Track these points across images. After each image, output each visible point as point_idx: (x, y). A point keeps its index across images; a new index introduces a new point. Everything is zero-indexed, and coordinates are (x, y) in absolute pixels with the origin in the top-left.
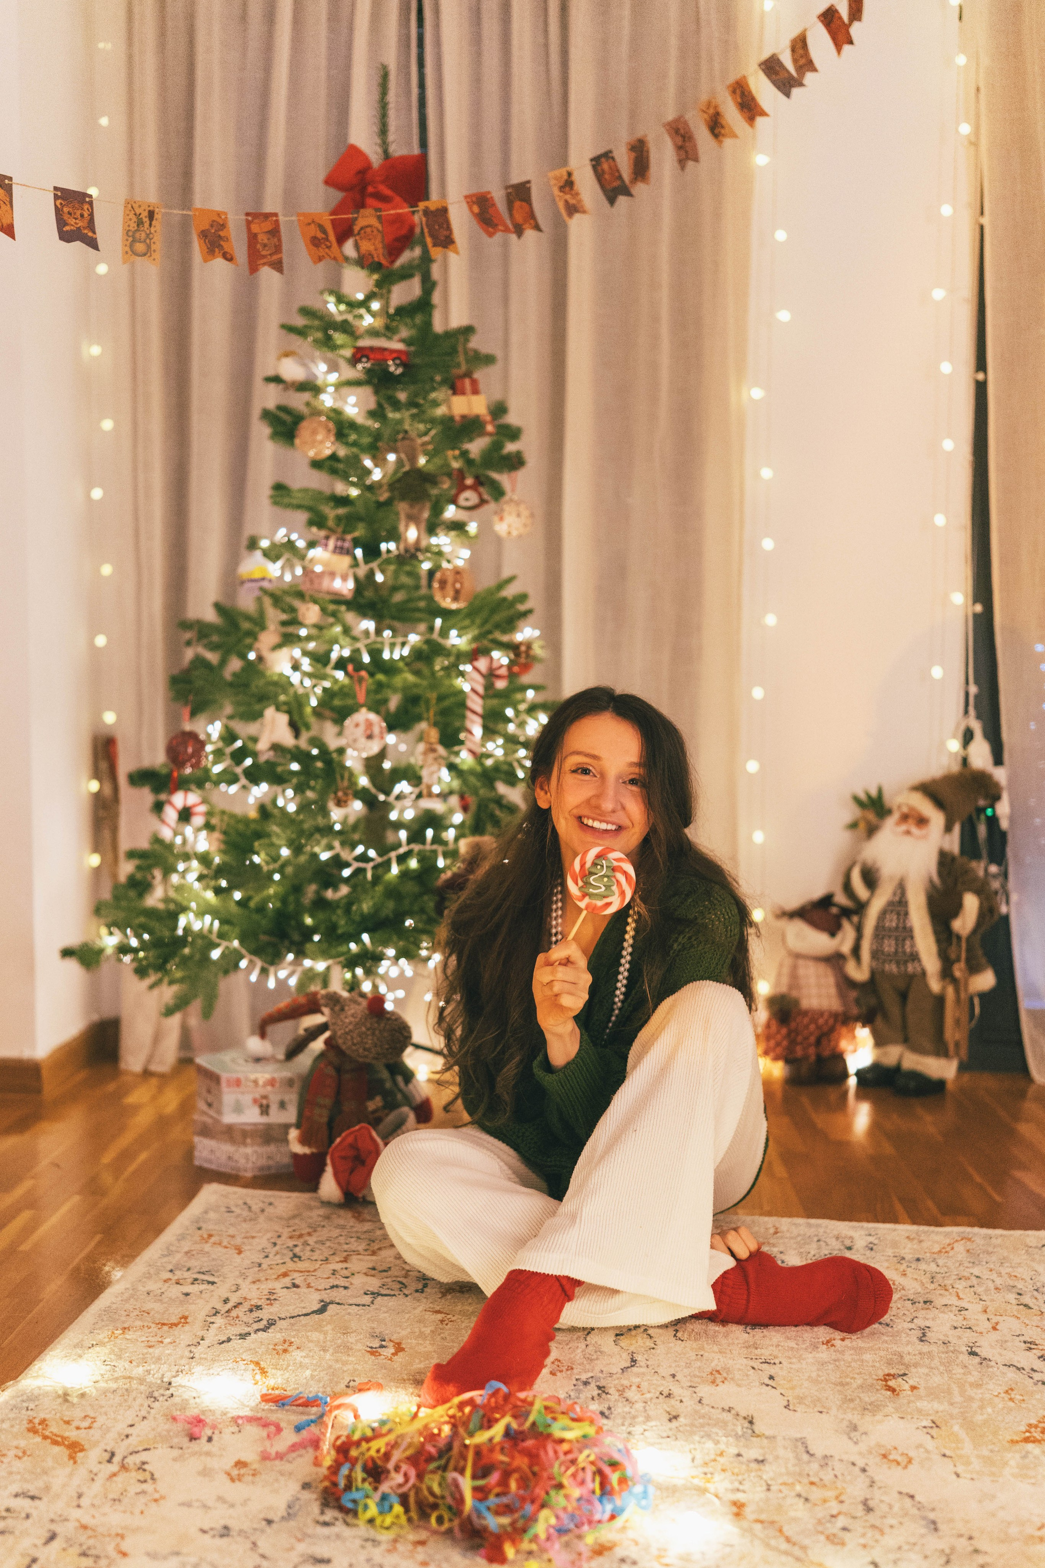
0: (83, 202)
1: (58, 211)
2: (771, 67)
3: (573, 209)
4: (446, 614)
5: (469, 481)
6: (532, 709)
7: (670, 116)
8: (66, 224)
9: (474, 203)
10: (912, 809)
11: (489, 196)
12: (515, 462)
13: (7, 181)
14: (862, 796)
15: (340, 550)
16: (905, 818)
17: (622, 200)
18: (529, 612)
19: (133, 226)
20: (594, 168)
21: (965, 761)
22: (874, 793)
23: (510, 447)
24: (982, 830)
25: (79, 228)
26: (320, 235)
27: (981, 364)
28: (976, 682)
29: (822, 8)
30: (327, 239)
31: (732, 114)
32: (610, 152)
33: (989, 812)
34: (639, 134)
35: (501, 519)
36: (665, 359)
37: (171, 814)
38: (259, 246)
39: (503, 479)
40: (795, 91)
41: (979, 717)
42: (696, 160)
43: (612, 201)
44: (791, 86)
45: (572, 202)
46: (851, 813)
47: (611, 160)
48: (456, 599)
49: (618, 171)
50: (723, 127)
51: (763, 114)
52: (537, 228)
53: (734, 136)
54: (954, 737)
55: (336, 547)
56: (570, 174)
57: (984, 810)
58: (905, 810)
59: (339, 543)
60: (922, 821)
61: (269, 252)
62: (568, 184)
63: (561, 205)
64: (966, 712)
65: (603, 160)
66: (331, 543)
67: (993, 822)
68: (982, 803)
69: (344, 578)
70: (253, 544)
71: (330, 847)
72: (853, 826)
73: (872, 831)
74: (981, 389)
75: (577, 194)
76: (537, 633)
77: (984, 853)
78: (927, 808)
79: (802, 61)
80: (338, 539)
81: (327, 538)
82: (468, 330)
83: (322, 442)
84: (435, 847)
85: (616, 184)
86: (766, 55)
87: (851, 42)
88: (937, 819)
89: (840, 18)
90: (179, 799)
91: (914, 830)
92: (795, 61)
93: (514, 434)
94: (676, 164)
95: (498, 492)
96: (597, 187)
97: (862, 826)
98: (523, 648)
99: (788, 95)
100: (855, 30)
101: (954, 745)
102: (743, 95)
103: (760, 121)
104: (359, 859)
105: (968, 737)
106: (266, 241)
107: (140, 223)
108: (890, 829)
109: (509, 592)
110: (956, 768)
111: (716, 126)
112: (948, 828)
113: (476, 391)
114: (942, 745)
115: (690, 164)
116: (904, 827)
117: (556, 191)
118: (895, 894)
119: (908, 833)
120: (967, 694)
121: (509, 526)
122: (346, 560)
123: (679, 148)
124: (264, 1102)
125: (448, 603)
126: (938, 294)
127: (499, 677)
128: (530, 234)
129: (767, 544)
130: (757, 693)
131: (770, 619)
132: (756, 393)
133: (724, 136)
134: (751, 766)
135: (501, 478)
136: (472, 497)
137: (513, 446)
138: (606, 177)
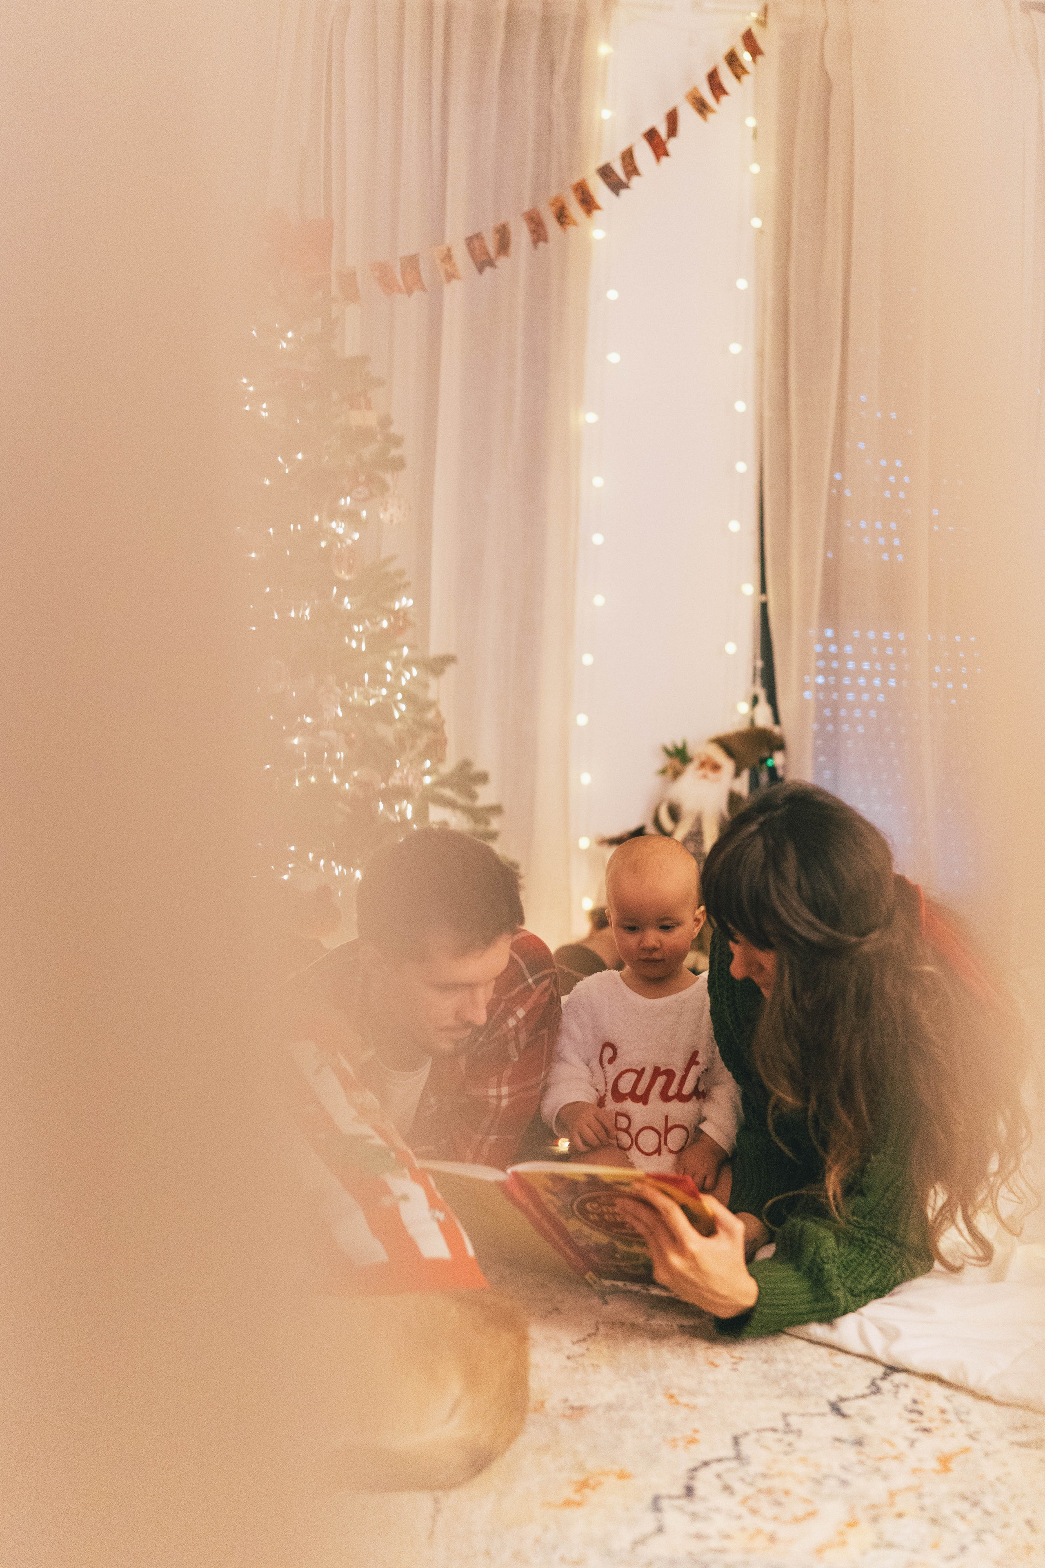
2: (606, 172)
3: (451, 276)
4: (340, 583)
5: (362, 478)
6: (407, 664)
7: (526, 207)
9: (376, 269)
10: (709, 758)
11: (388, 265)
12: (398, 465)
14: (670, 748)
16: (703, 764)
17: (488, 270)
18: (407, 585)
20: (468, 245)
21: (752, 722)
22: (680, 745)
23: (394, 452)
24: (766, 777)
29: (646, 128)
31: (575, 209)
32: (480, 233)
33: (770, 762)
34: (503, 220)
35: (386, 510)
39: (388, 478)
40: (624, 192)
41: (763, 685)
42: (546, 240)
43: (481, 271)
45: (450, 270)
46: (661, 761)
47: (481, 240)
48: (349, 571)
49: (485, 248)
50: (566, 217)
51: (599, 208)
52: (423, 289)
53: (575, 224)
54: (745, 700)
56: (449, 250)
57: (765, 761)
58: (703, 758)
60: (716, 767)
62: (448, 257)
63: (442, 273)
64: (754, 682)
65: (475, 239)
67: (773, 770)
68: (764, 754)
72: (663, 772)
73: (677, 774)
75: (454, 265)
76: (411, 602)
78: (720, 756)
79: (630, 168)
82: (364, 359)
85: (485, 257)
86: (601, 163)
87: (667, 154)
88: (728, 766)
89: (659, 136)
91: (711, 774)
92: (625, 167)
93: (397, 441)
94: (531, 245)
95: (384, 488)
96: (470, 259)
97: (670, 772)
98: (401, 613)
99: (617, 194)
100: (672, 145)
101: (744, 708)
102: (583, 193)
103: (596, 213)
105: (755, 701)
108: (691, 773)
109: (392, 568)
110: (745, 725)
111: (562, 216)
112: (737, 774)
113: (369, 407)
114: (735, 707)
115: (541, 245)
116: (701, 772)
117: (438, 261)
118: (693, 826)
119: (705, 777)
120: (755, 668)
121: (392, 515)
123: (533, 232)
125: (345, 576)
128: (417, 293)
129: (598, 539)
130: (588, 659)
131: (599, 600)
132: (591, 418)
133: (568, 224)
134: (582, 720)
135: (385, 476)
136: (363, 491)
137: (396, 452)
138: (477, 252)
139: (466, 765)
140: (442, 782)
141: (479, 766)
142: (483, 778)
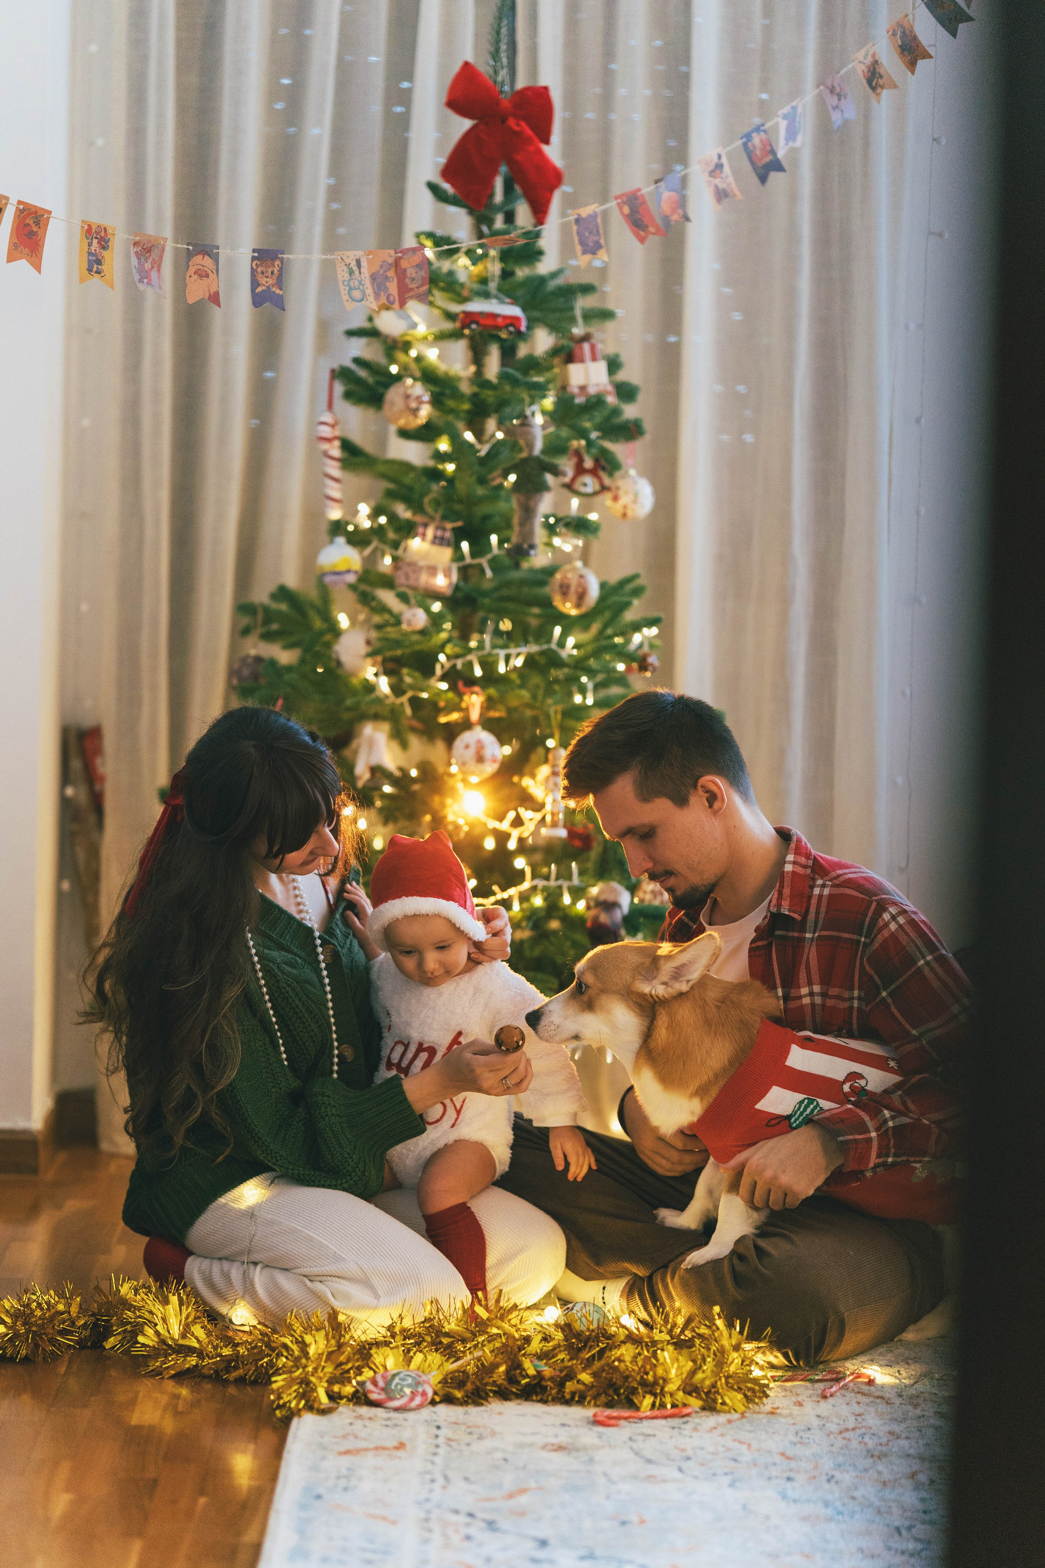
0: (276, 259)
1: (253, 271)
4: (567, 621)
8: (259, 285)
9: (624, 203)
11: (639, 193)
13: (215, 251)
15: (438, 541)
25: (268, 287)
38: (407, 280)
43: (763, 179)
44: (958, 22)
47: (762, 133)
51: (925, 55)
53: (892, 85)
55: (435, 537)
59: (439, 533)
61: (416, 286)
65: (754, 135)
66: (430, 532)
69: (446, 571)
80: (437, 528)
81: (426, 526)
84: (560, 882)
85: (769, 160)
96: (748, 168)
99: (954, 32)
102: (904, 36)
103: (922, 63)
106: (414, 275)
111: (874, 78)
122: (447, 553)
125: (569, 609)
133: (881, 87)
135: (618, 449)
136: (589, 483)
137: (630, 412)
138: (758, 153)
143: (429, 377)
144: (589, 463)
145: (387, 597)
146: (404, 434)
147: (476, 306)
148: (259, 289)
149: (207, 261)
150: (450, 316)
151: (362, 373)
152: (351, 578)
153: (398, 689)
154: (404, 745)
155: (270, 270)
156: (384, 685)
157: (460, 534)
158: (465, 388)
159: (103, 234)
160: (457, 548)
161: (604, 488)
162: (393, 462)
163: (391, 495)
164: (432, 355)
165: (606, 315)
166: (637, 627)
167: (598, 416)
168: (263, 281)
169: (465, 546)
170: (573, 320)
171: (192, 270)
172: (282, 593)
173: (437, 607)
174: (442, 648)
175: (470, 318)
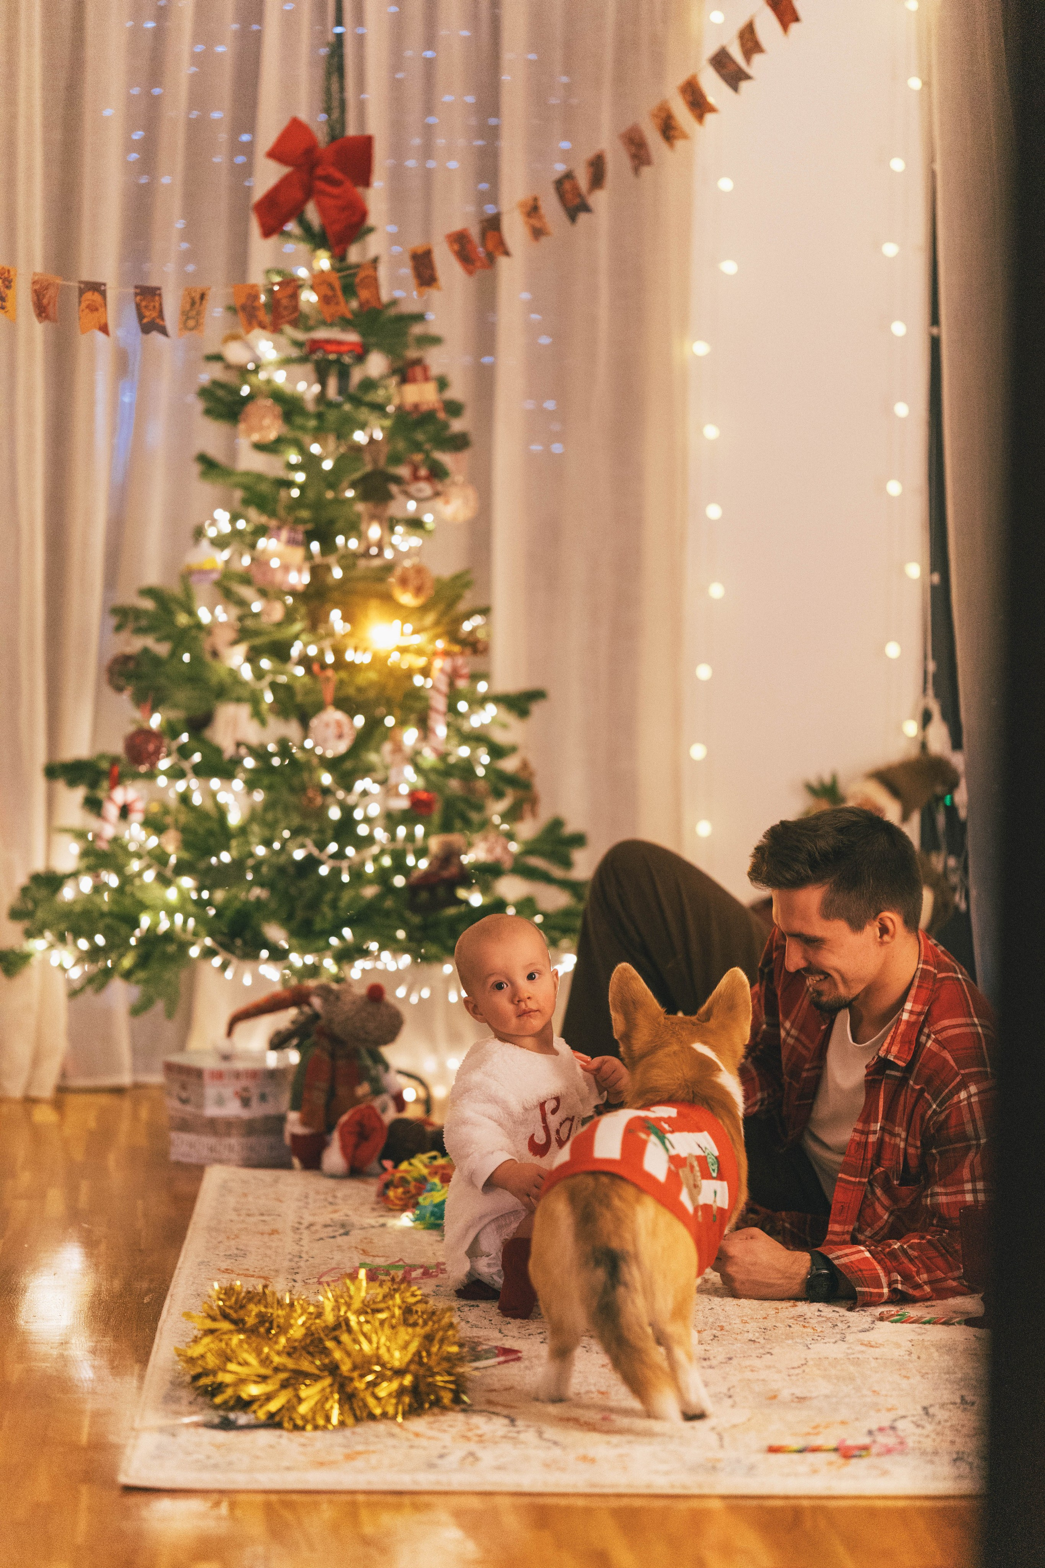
0: (155, 295)
1: (138, 307)
2: (721, 61)
7: (624, 126)
9: (452, 240)
10: (866, 797)
11: (464, 233)
12: (462, 442)
13: (101, 286)
14: (815, 783)
15: (292, 542)
19: (188, 307)
21: (924, 746)
22: (827, 779)
23: (455, 427)
24: (941, 820)
26: (330, 293)
27: (935, 319)
28: (934, 657)
30: (335, 296)
31: (683, 116)
33: (948, 798)
34: (598, 150)
35: (450, 505)
36: (603, 313)
37: (112, 811)
38: (280, 309)
40: (744, 85)
41: (937, 695)
42: (650, 164)
44: (740, 79)
46: (803, 801)
48: (414, 595)
50: (673, 129)
51: (712, 109)
52: (507, 255)
53: (685, 136)
54: (913, 718)
55: (289, 539)
57: (941, 798)
58: (859, 797)
59: (292, 535)
64: (925, 690)
66: (284, 534)
67: (952, 811)
68: (939, 789)
69: (300, 571)
70: (199, 533)
71: (302, 846)
74: (935, 344)
77: (944, 846)
78: (881, 796)
79: (750, 47)
80: (291, 530)
81: (279, 528)
83: (268, 427)
84: (405, 845)
85: (577, 201)
86: (715, 48)
87: (797, 17)
88: (892, 805)
90: (120, 795)
92: (744, 49)
93: (458, 410)
94: (631, 172)
98: (471, 638)
99: (735, 88)
101: (912, 728)
102: (694, 93)
103: (709, 117)
104: (334, 856)
105: (926, 718)
106: (287, 304)
107: (193, 303)
110: (914, 752)
111: (669, 129)
112: (905, 816)
114: (899, 729)
115: (645, 169)
120: (925, 673)
121: (456, 510)
122: (298, 554)
123: (633, 155)
124: (244, 1094)
125: (408, 600)
126: (890, 249)
127: (461, 676)
129: (714, 512)
130: (704, 672)
131: (716, 591)
132: (700, 348)
133: (674, 137)
134: (698, 752)
135: (445, 458)
136: (425, 489)
137: (457, 426)
138: (569, 196)
139: (557, 824)
140: (531, 849)
141: (572, 827)
142: (579, 840)
143: (279, 397)
144: (423, 472)
145: (246, 592)
146: (260, 447)
147: (322, 334)
148: (145, 320)
149: (96, 297)
150: (297, 344)
151: (220, 393)
152: (215, 576)
153: (259, 674)
154: (263, 722)
155: (152, 304)
156: (246, 672)
157: (310, 536)
158: (311, 407)
159: (6, 275)
160: (308, 549)
161: (437, 494)
162: (247, 474)
163: (246, 502)
164: (280, 377)
165: (435, 340)
166: (468, 616)
167: (431, 428)
168: (147, 313)
169: (315, 546)
170: (406, 346)
171: (84, 305)
172: (150, 592)
173: (290, 600)
174: (296, 637)
175: (316, 345)
